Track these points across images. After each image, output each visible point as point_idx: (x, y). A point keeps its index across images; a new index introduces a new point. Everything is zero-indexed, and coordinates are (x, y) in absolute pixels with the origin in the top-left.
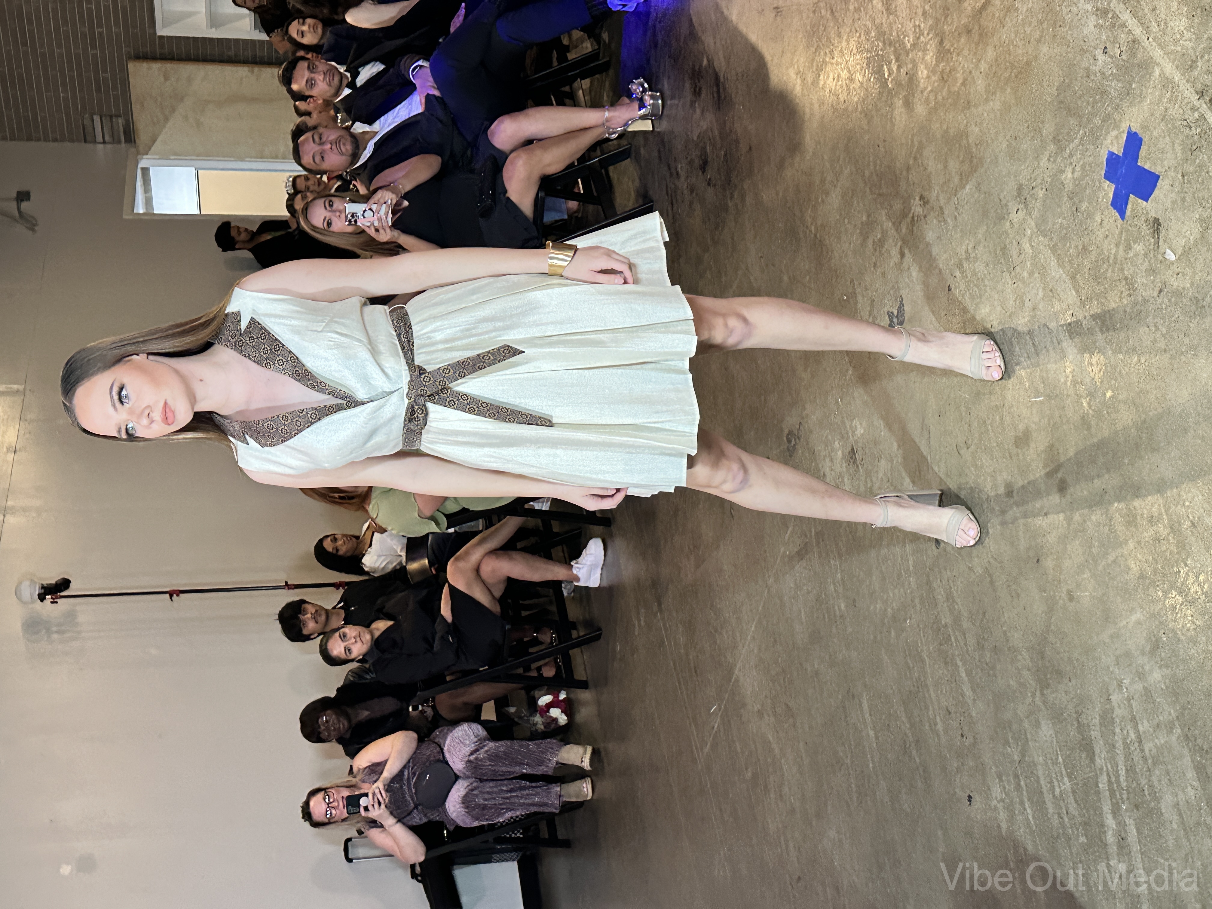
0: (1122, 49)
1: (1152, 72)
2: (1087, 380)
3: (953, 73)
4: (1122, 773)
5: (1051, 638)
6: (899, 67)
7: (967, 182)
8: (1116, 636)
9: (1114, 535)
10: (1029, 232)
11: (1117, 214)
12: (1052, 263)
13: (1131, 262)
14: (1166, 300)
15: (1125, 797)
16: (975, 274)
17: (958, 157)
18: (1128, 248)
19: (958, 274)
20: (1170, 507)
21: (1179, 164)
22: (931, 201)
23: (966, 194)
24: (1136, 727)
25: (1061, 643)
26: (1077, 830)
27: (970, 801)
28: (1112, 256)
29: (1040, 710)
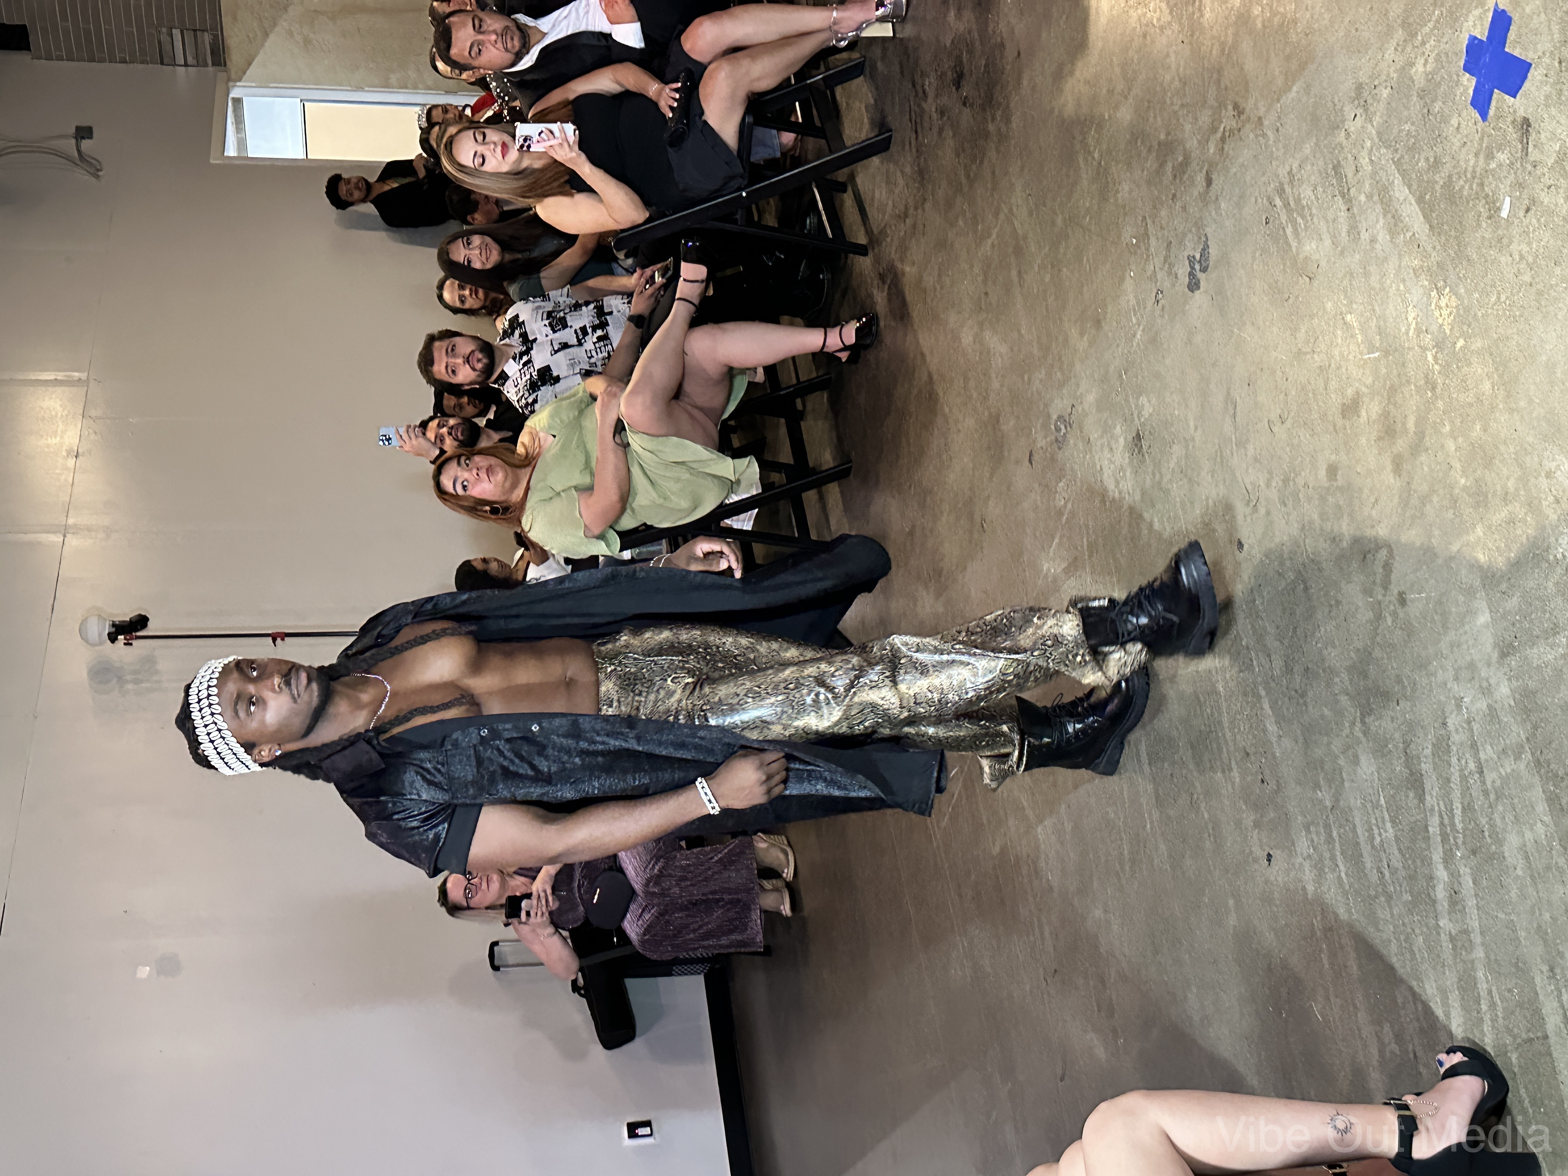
2: (1434, 328)
4: (1458, 812)
5: (1377, 653)
7: (1293, 84)
8: (1455, 645)
9: (1458, 520)
10: (1368, 144)
11: (1477, 115)
12: (1396, 182)
13: (1493, 176)
14: (1534, 221)
15: (1460, 841)
16: (1299, 200)
17: (1283, 52)
18: (1490, 156)
19: (1278, 202)
20: (1528, 480)
21: (1555, 47)
22: (1248, 110)
23: (1292, 99)
24: (1476, 754)
25: (1389, 658)
26: (1401, 886)
27: (1269, 860)
28: (1470, 169)
29: (1359, 743)
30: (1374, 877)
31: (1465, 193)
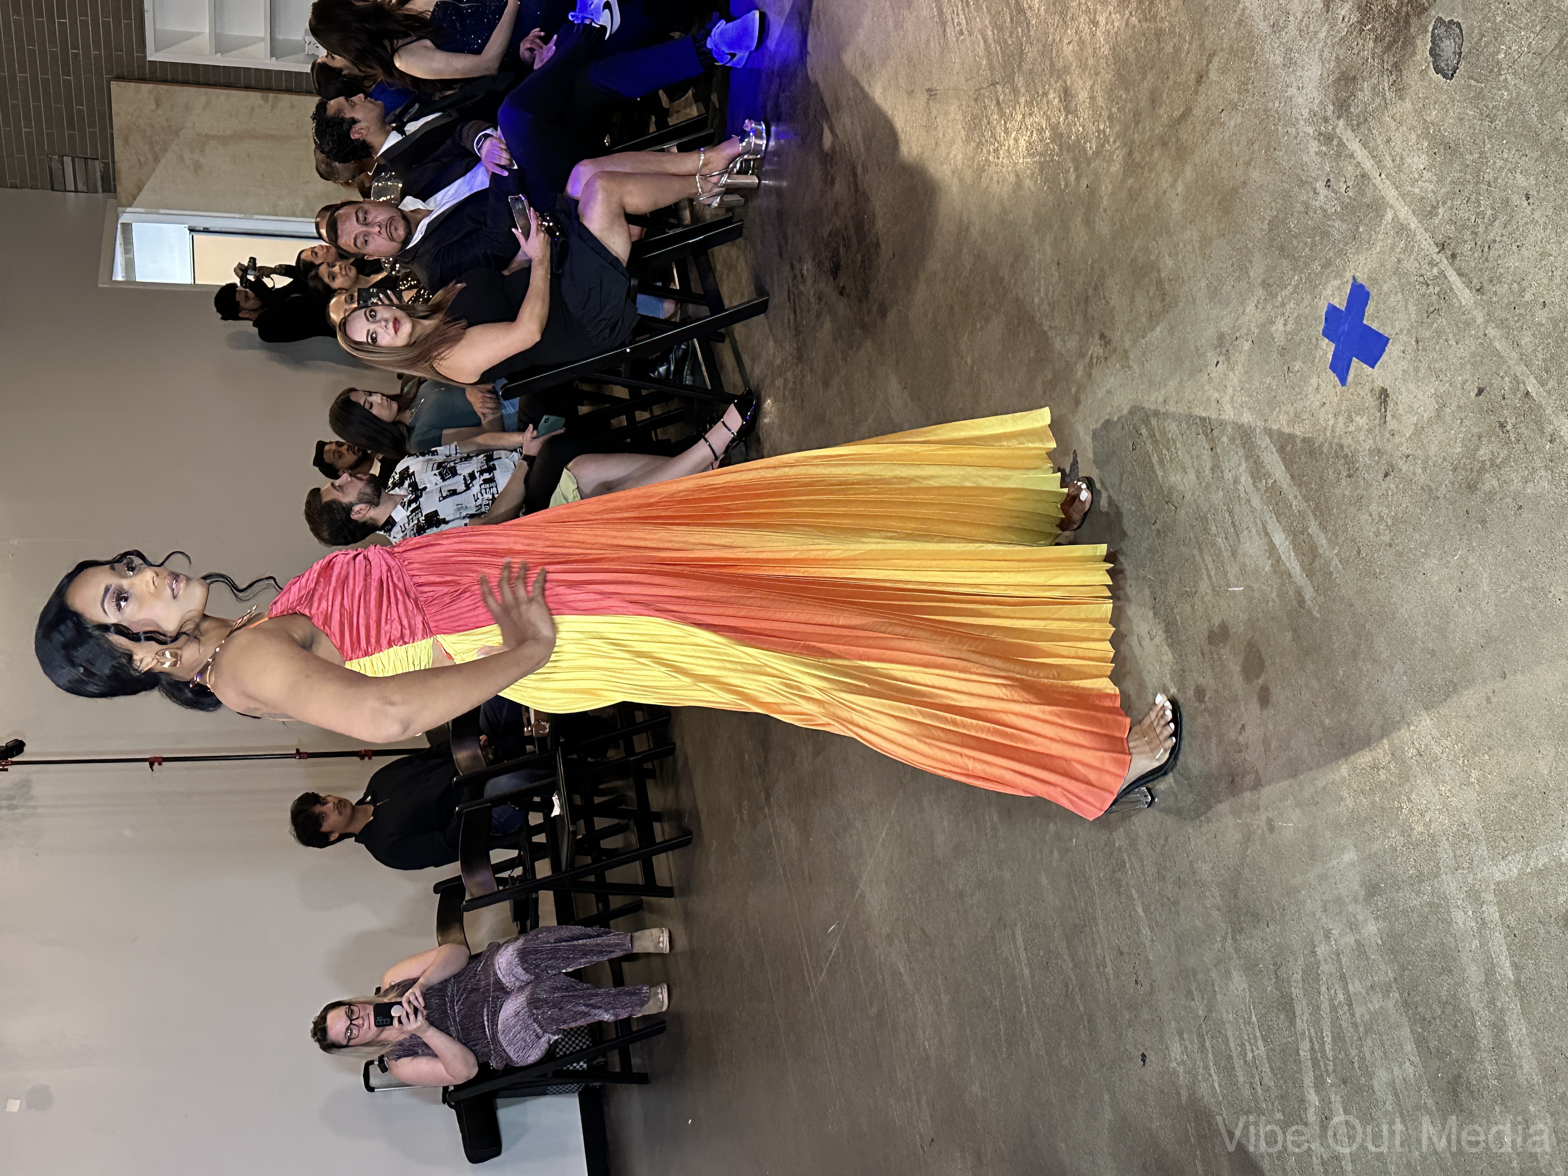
0: (1349, 184)
1: (1383, 215)
2: (1297, 572)
3: (1143, 192)
4: (1328, 1040)
5: (1247, 874)
6: (1078, 178)
7: (1158, 323)
8: (1322, 878)
10: (1231, 390)
11: (1337, 379)
12: (1259, 430)
13: (1352, 437)
14: (1392, 486)
15: (1330, 1068)
16: (1163, 433)
17: (1148, 292)
18: (1349, 420)
19: (1144, 431)
21: (1412, 327)
22: (1114, 342)
23: (1156, 338)
24: (1345, 987)
25: (1259, 881)
26: (1273, 1104)
27: (1144, 1061)
28: (1330, 428)
29: (1231, 959)
30: (1247, 1093)
31: (1325, 450)
